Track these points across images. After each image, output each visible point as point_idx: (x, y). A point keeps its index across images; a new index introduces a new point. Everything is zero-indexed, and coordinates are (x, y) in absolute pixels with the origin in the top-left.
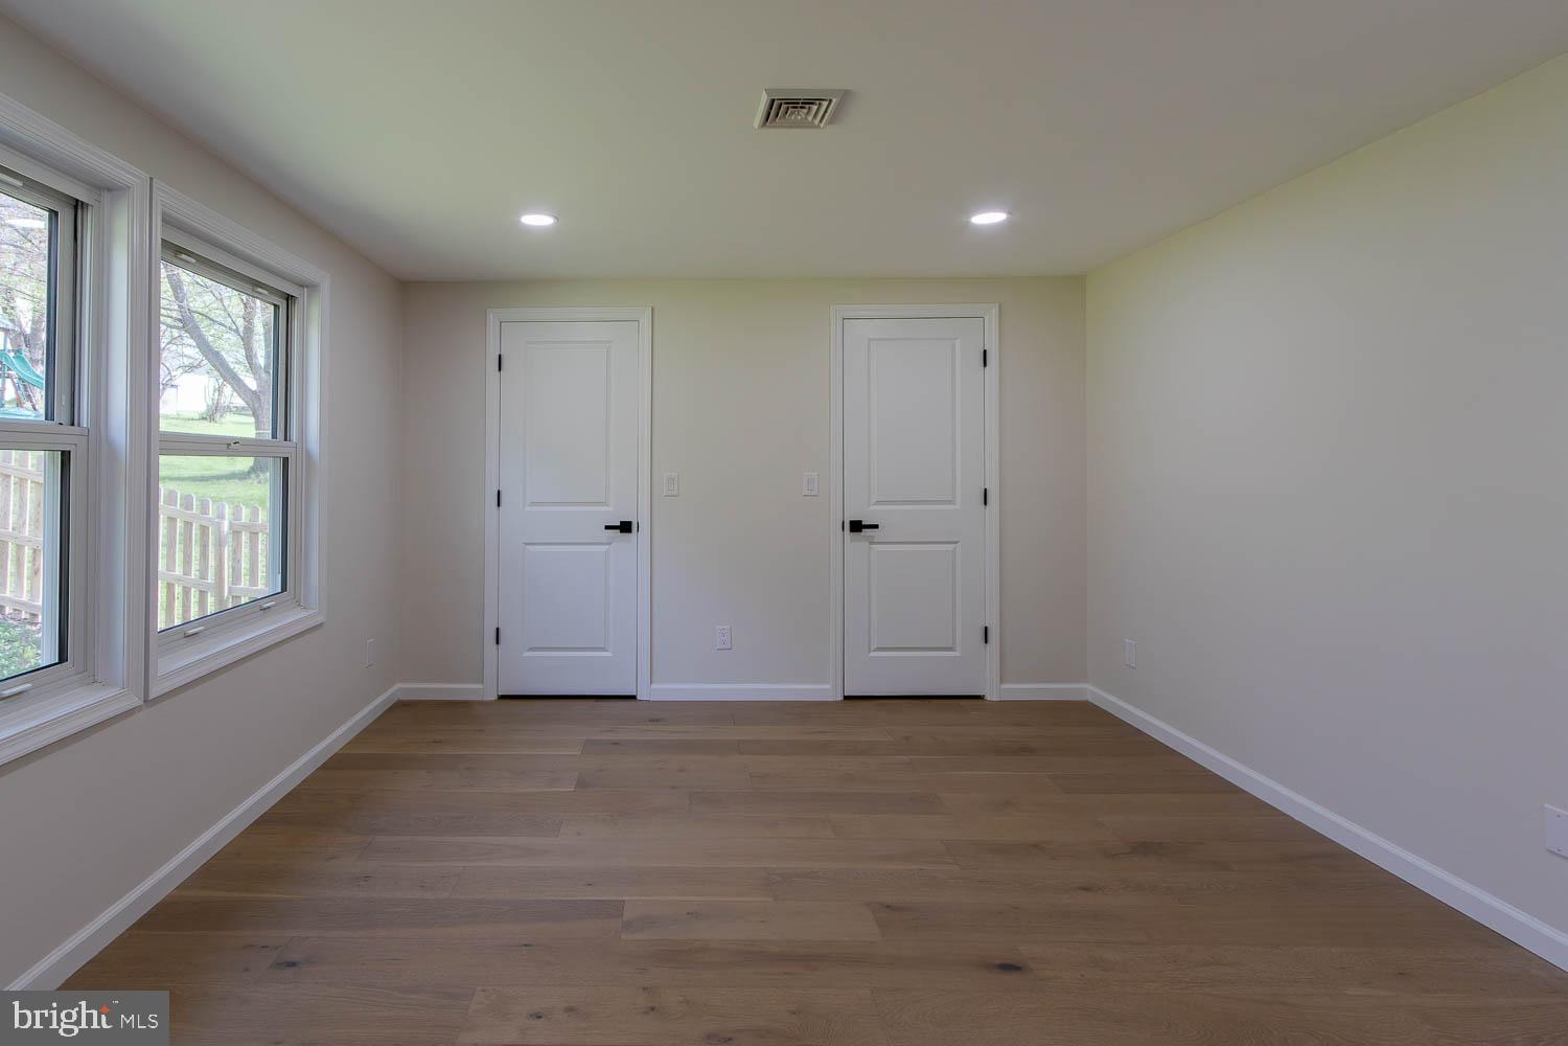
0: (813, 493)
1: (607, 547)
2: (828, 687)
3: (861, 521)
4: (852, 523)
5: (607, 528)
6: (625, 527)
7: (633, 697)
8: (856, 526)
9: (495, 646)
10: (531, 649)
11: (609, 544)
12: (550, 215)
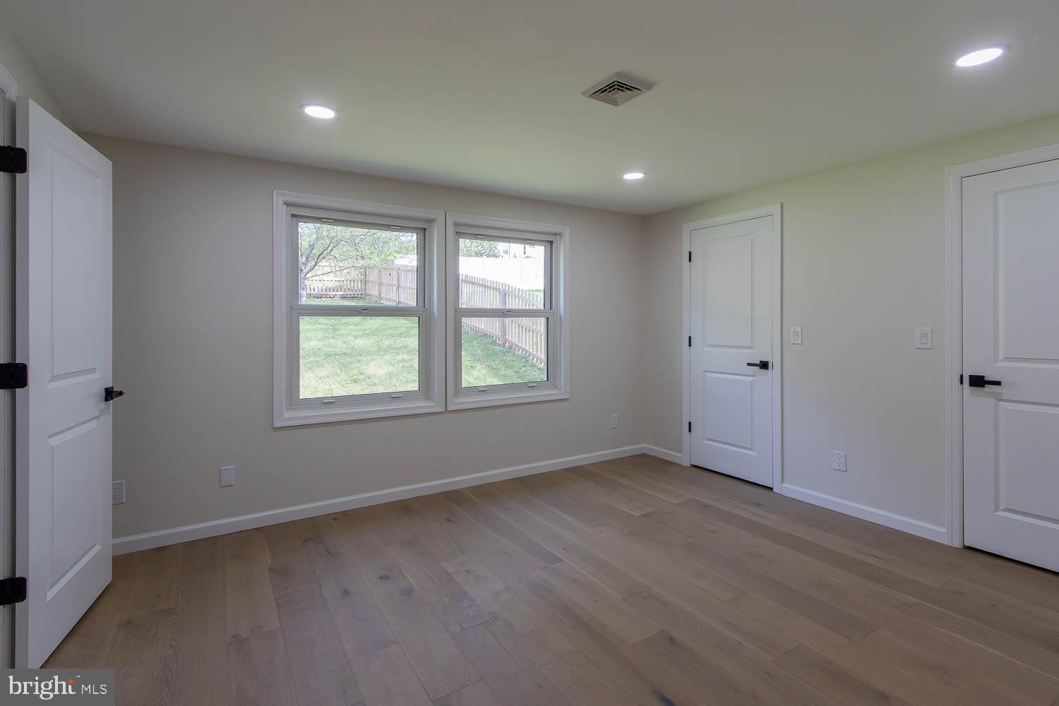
0: (926, 346)
1: (752, 378)
2: (944, 530)
3: (983, 377)
4: (971, 377)
5: (749, 364)
6: (764, 365)
7: (772, 489)
8: (978, 381)
9: (688, 433)
10: (708, 439)
11: (754, 376)
12: (640, 172)
